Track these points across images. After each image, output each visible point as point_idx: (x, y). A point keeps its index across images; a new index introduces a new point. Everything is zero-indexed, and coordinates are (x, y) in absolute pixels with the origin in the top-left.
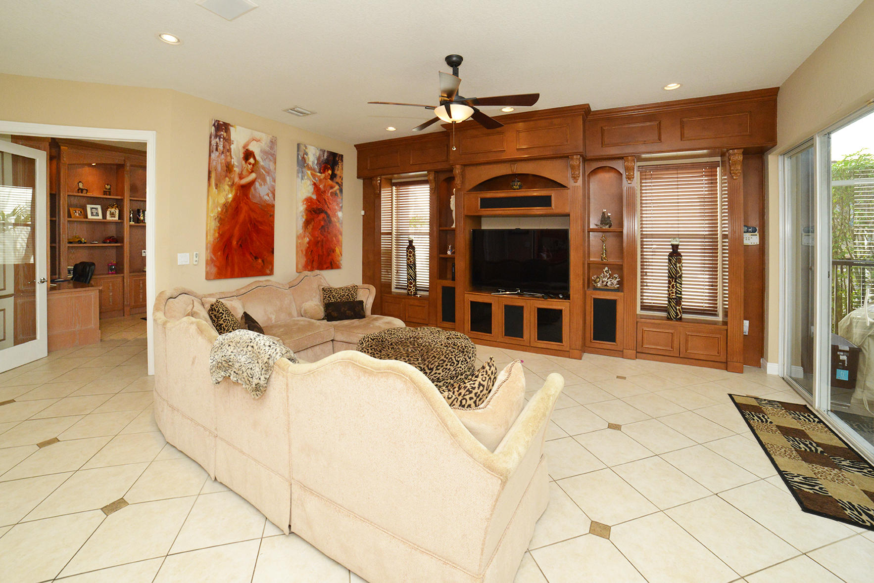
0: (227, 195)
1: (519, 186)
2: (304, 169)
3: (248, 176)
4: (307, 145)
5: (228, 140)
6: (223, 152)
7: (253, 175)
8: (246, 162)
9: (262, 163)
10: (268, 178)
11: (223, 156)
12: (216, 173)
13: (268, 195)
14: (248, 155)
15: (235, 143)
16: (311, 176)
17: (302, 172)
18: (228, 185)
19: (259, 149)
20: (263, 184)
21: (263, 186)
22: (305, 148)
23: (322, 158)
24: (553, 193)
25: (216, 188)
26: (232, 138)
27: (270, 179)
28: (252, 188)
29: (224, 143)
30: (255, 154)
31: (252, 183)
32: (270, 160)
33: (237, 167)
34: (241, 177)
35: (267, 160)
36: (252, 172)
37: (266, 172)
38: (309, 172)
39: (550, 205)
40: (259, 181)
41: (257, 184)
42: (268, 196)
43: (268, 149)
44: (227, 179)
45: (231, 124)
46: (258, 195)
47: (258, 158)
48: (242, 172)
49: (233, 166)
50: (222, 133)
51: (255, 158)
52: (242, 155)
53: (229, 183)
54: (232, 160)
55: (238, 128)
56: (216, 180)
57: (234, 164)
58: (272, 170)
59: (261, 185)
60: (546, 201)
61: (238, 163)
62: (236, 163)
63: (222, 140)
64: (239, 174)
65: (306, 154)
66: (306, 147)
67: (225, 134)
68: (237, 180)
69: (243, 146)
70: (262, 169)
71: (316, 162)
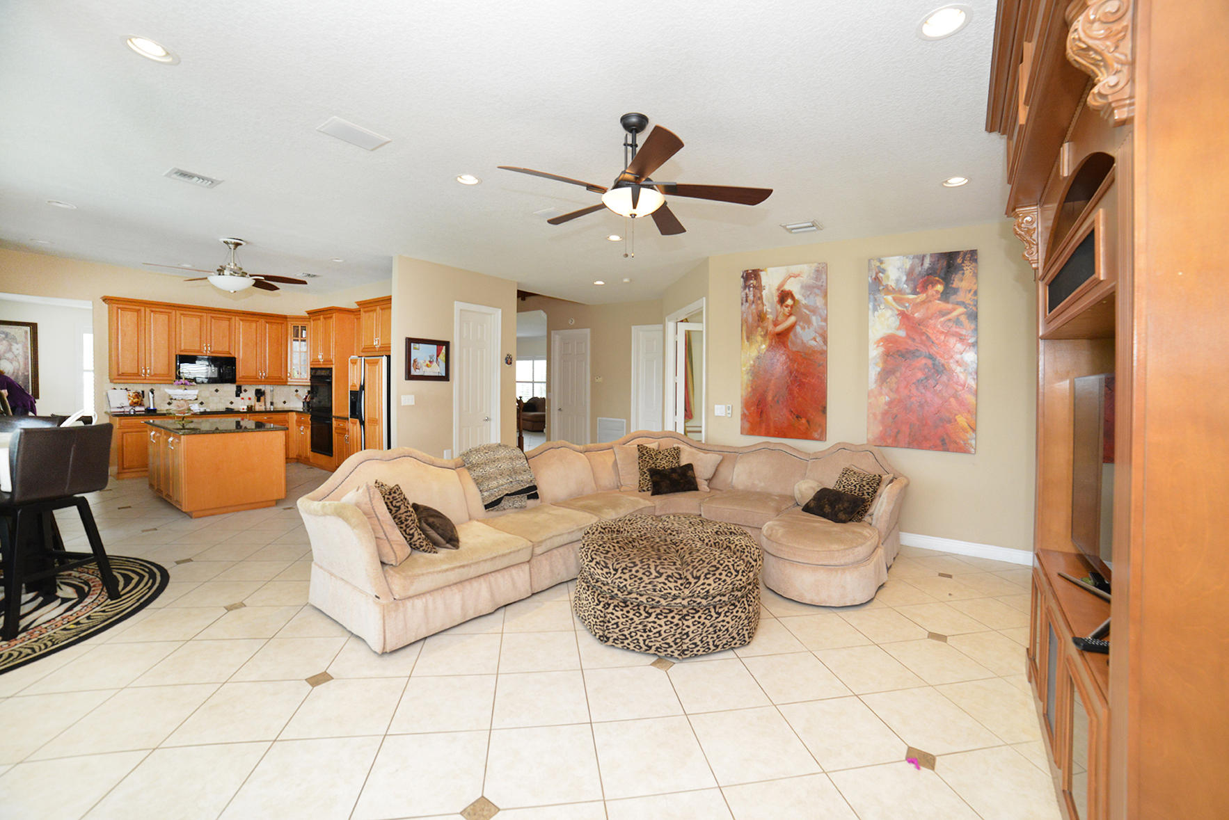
0: (760, 346)
2: (878, 296)
3: (784, 321)
4: (882, 259)
5: (759, 288)
6: (753, 302)
7: (792, 319)
8: (782, 306)
9: (804, 302)
10: (814, 319)
11: (754, 306)
12: (747, 326)
13: (814, 339)
14: (784, 296)
15: (767, 288)
16: (894, 303)
17: (875, 300)
18: (761, 335)
19: (799, 286)
20: (806, 326)
21: (807, 330)
22: (878, 264)
23: (920, 269)
25: (748, 341)
26: (763, 284)
27: (817, 319)
28: (791, 335)
29: (754, 291)
30: (793, 293)
31: (792, 327)
32: (817, 295)
33: (771, 313)
34: (776, 324)
35: (811, 296)
36: (791, 314)
37: (810, 311)
38: (889, 298)
40: (801, 324)
41: (798, 328)
42: (815, 341)
43: (811, 282)
44: (759, 329)
45: (761, 269)
46: (799, 341)
47: (797, 296)
48: (777, 318)
49: (766, 314)
50: (752, 282)
51: (793, 298)
52: (776, 299)
53: (762, 333)
54: (765, 307)
55: (770, 270)
56: (747, 332)
57: (766, 311)
58: (820, 307)
59: (803, 328)
61: (771, 309)
62: (769, 310)
63: (751, 289)
64: (773, 321)
65: (883, 271)
66: (881, 262)
67: (755, 282)
68: (771, 328)
69: (776, 288)
70: (805, 308)
71: (904, 278)
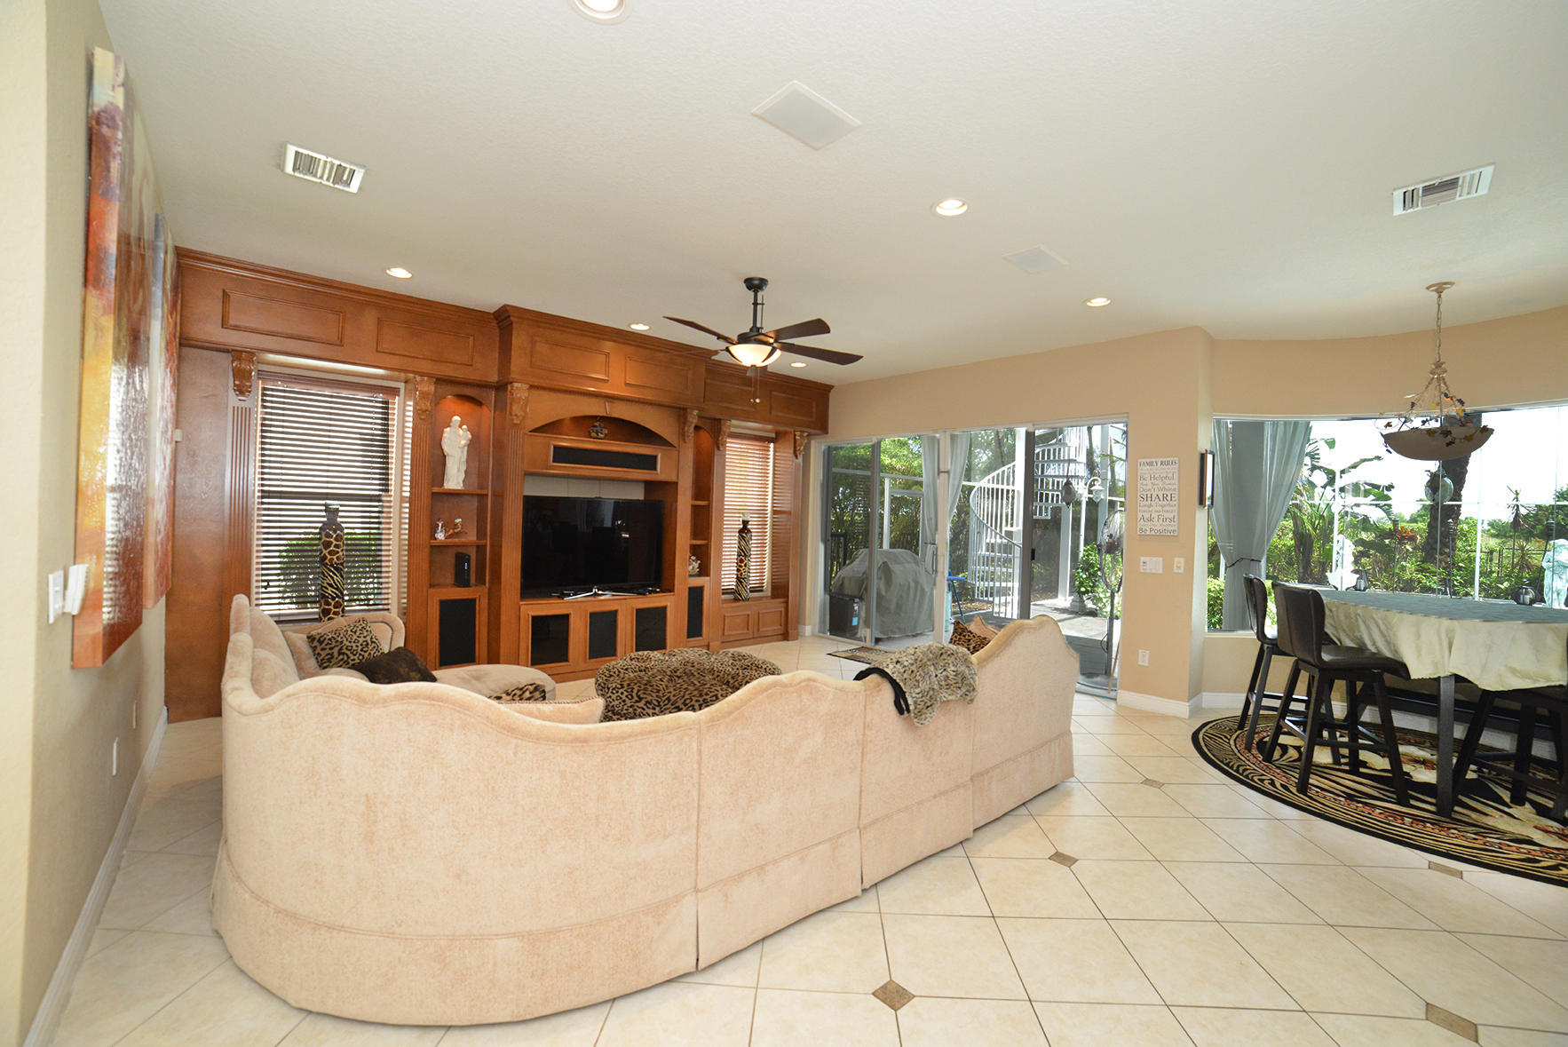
1: (606, 435)
24: (660, 454)
39: (655, 468)
60: (649, 462)
